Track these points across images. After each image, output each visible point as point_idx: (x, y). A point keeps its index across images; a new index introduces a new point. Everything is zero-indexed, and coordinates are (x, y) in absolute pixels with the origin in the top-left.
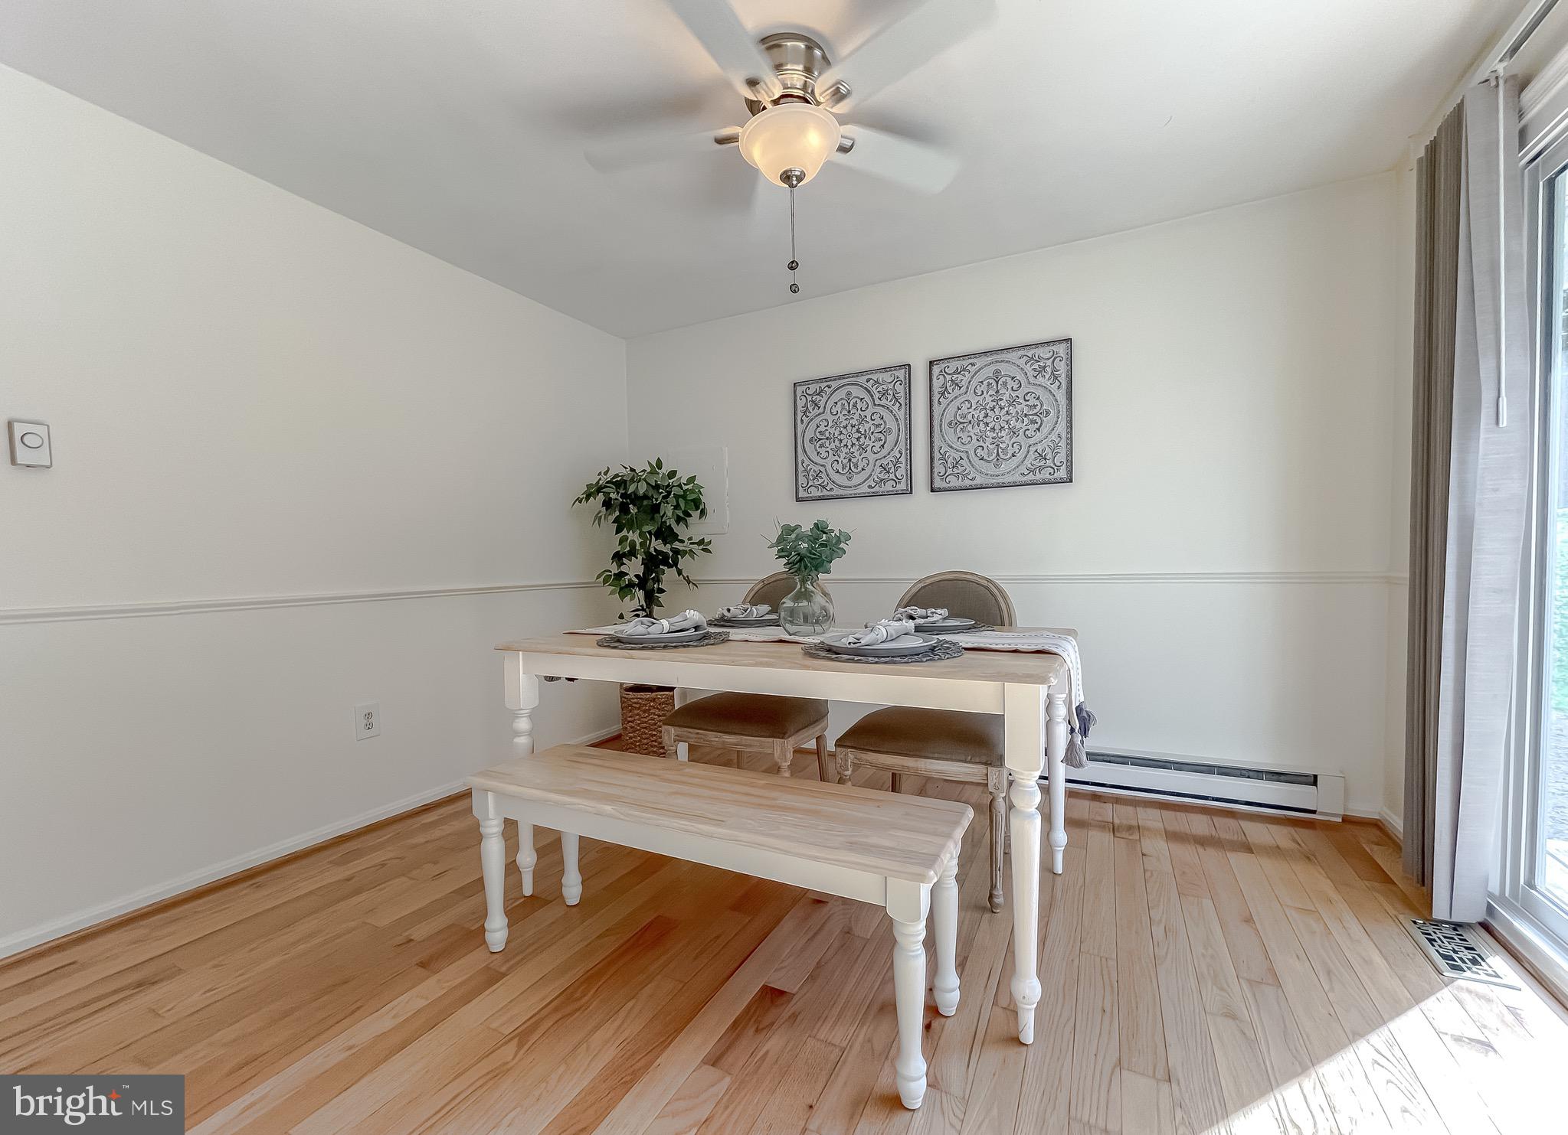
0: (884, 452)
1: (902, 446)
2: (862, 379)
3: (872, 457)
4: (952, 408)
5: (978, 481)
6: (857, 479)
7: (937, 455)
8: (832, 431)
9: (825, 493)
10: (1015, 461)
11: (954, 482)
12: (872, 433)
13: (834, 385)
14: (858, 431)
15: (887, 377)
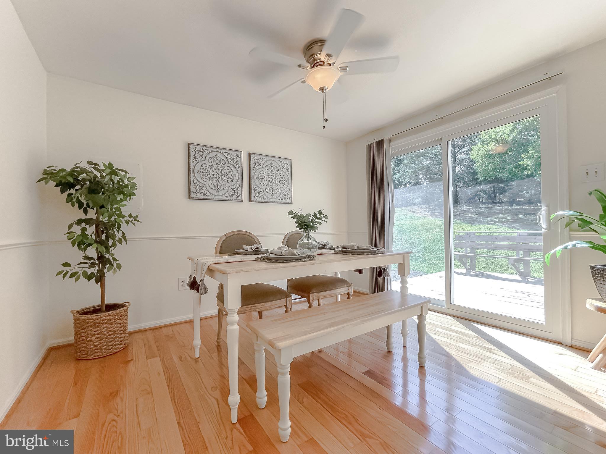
0: (232, 183)
1: (240, 182)
2: (223, 151)
3: (227, 185)
4: (258, 172)
5: (267, 200)
6: (221, 193)
7: (252, 189)
8: (209, 170)
9: (205, 197)
10: (277, 195)
11: (259, 199)
12: (228, 175)
13: (210, 150)
14: (221, 172)
15: (233, 153)
